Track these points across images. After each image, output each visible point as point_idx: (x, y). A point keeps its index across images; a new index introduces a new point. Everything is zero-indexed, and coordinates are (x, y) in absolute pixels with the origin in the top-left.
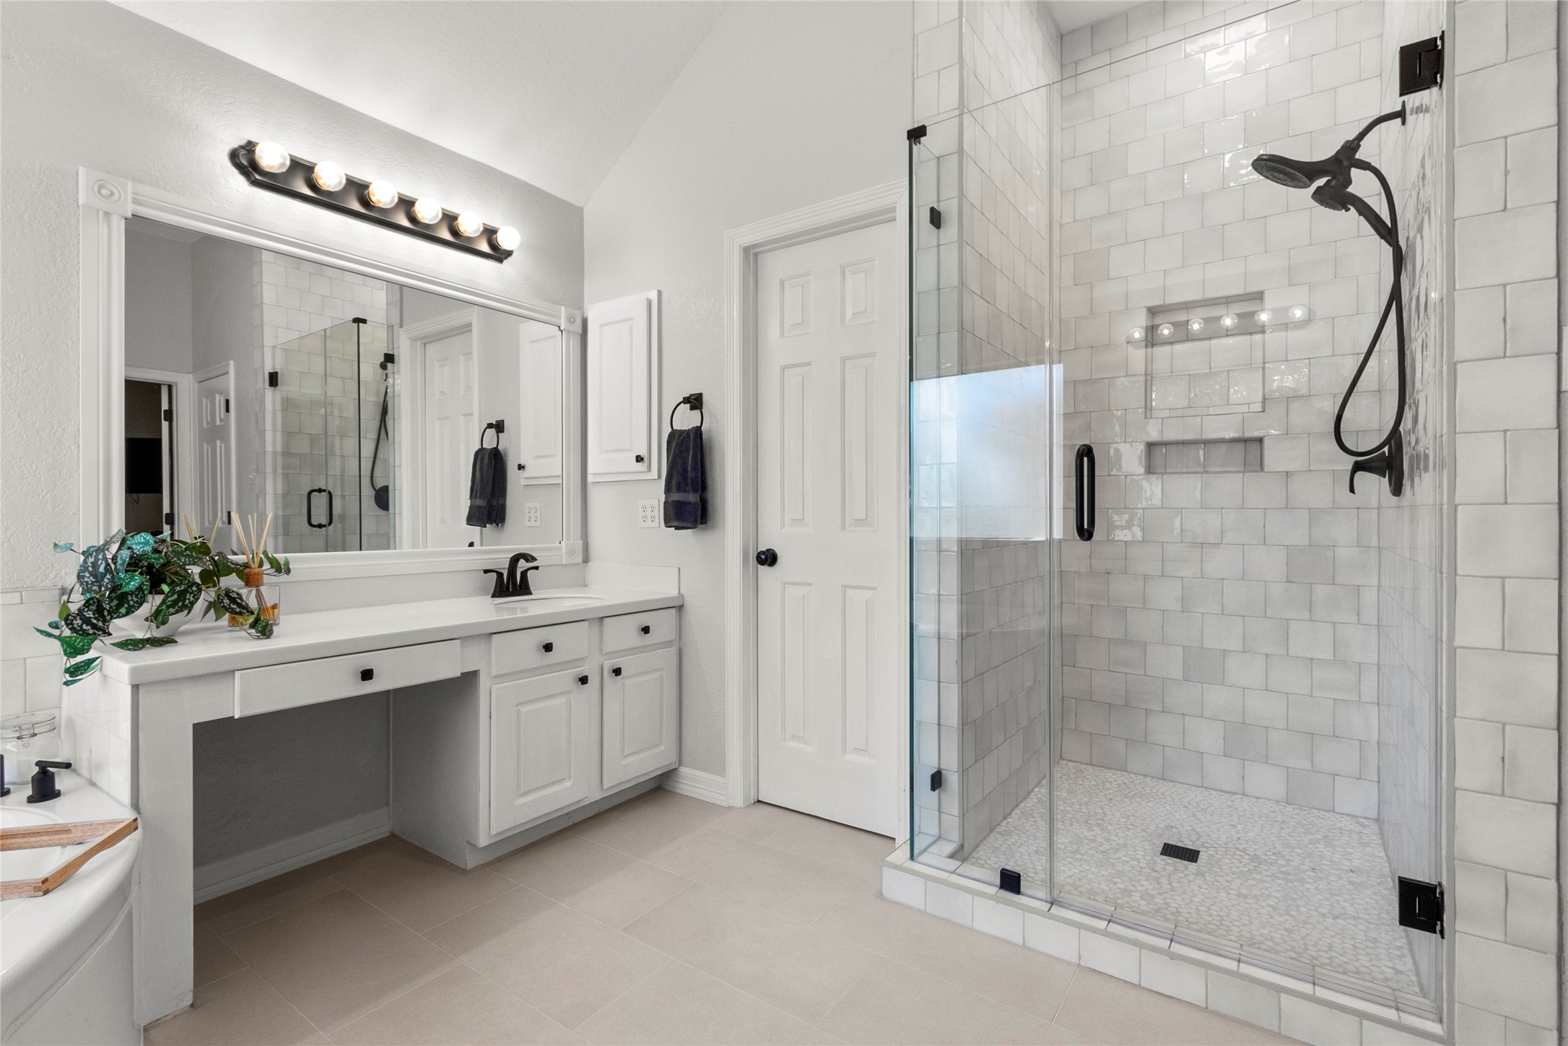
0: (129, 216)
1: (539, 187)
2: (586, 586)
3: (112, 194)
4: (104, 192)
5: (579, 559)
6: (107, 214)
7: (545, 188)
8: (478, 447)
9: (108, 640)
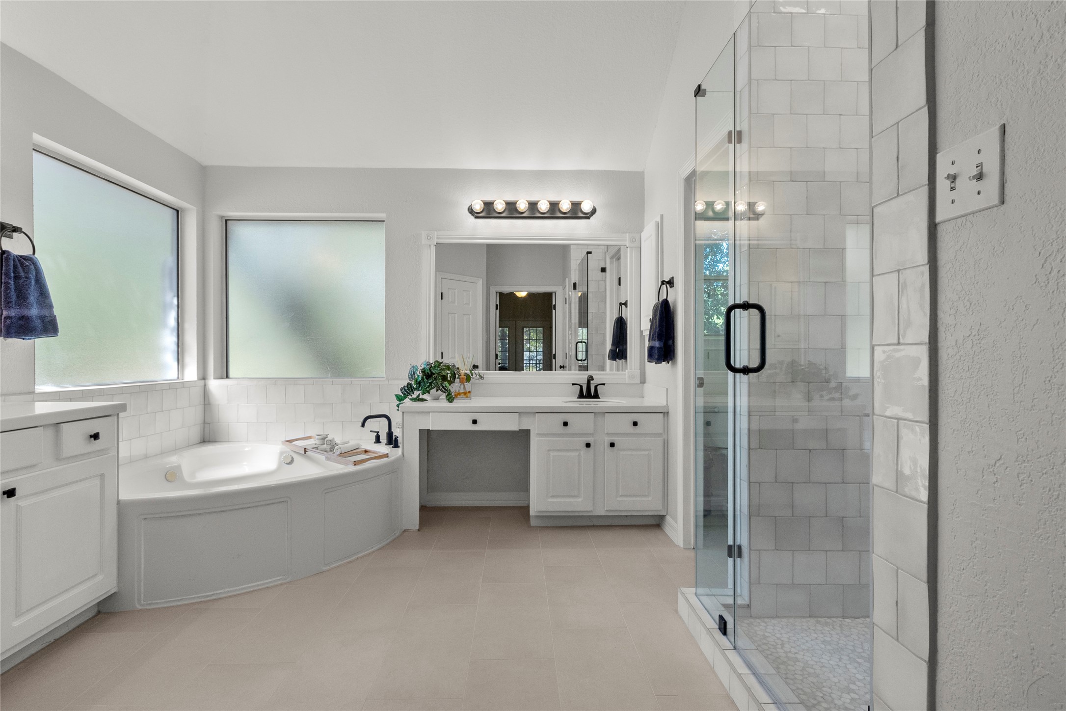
0: (436, 244)
1: (613, 170)
2: (643, 397)
3: (431, 238)
4: (429, 238)
5: (637, 380)
6: (430, 245)
7: (617, 169)
8: (617, 316)
9: (410, 397)
